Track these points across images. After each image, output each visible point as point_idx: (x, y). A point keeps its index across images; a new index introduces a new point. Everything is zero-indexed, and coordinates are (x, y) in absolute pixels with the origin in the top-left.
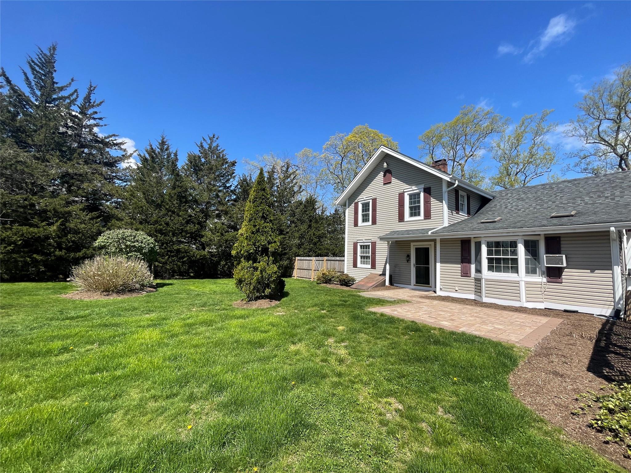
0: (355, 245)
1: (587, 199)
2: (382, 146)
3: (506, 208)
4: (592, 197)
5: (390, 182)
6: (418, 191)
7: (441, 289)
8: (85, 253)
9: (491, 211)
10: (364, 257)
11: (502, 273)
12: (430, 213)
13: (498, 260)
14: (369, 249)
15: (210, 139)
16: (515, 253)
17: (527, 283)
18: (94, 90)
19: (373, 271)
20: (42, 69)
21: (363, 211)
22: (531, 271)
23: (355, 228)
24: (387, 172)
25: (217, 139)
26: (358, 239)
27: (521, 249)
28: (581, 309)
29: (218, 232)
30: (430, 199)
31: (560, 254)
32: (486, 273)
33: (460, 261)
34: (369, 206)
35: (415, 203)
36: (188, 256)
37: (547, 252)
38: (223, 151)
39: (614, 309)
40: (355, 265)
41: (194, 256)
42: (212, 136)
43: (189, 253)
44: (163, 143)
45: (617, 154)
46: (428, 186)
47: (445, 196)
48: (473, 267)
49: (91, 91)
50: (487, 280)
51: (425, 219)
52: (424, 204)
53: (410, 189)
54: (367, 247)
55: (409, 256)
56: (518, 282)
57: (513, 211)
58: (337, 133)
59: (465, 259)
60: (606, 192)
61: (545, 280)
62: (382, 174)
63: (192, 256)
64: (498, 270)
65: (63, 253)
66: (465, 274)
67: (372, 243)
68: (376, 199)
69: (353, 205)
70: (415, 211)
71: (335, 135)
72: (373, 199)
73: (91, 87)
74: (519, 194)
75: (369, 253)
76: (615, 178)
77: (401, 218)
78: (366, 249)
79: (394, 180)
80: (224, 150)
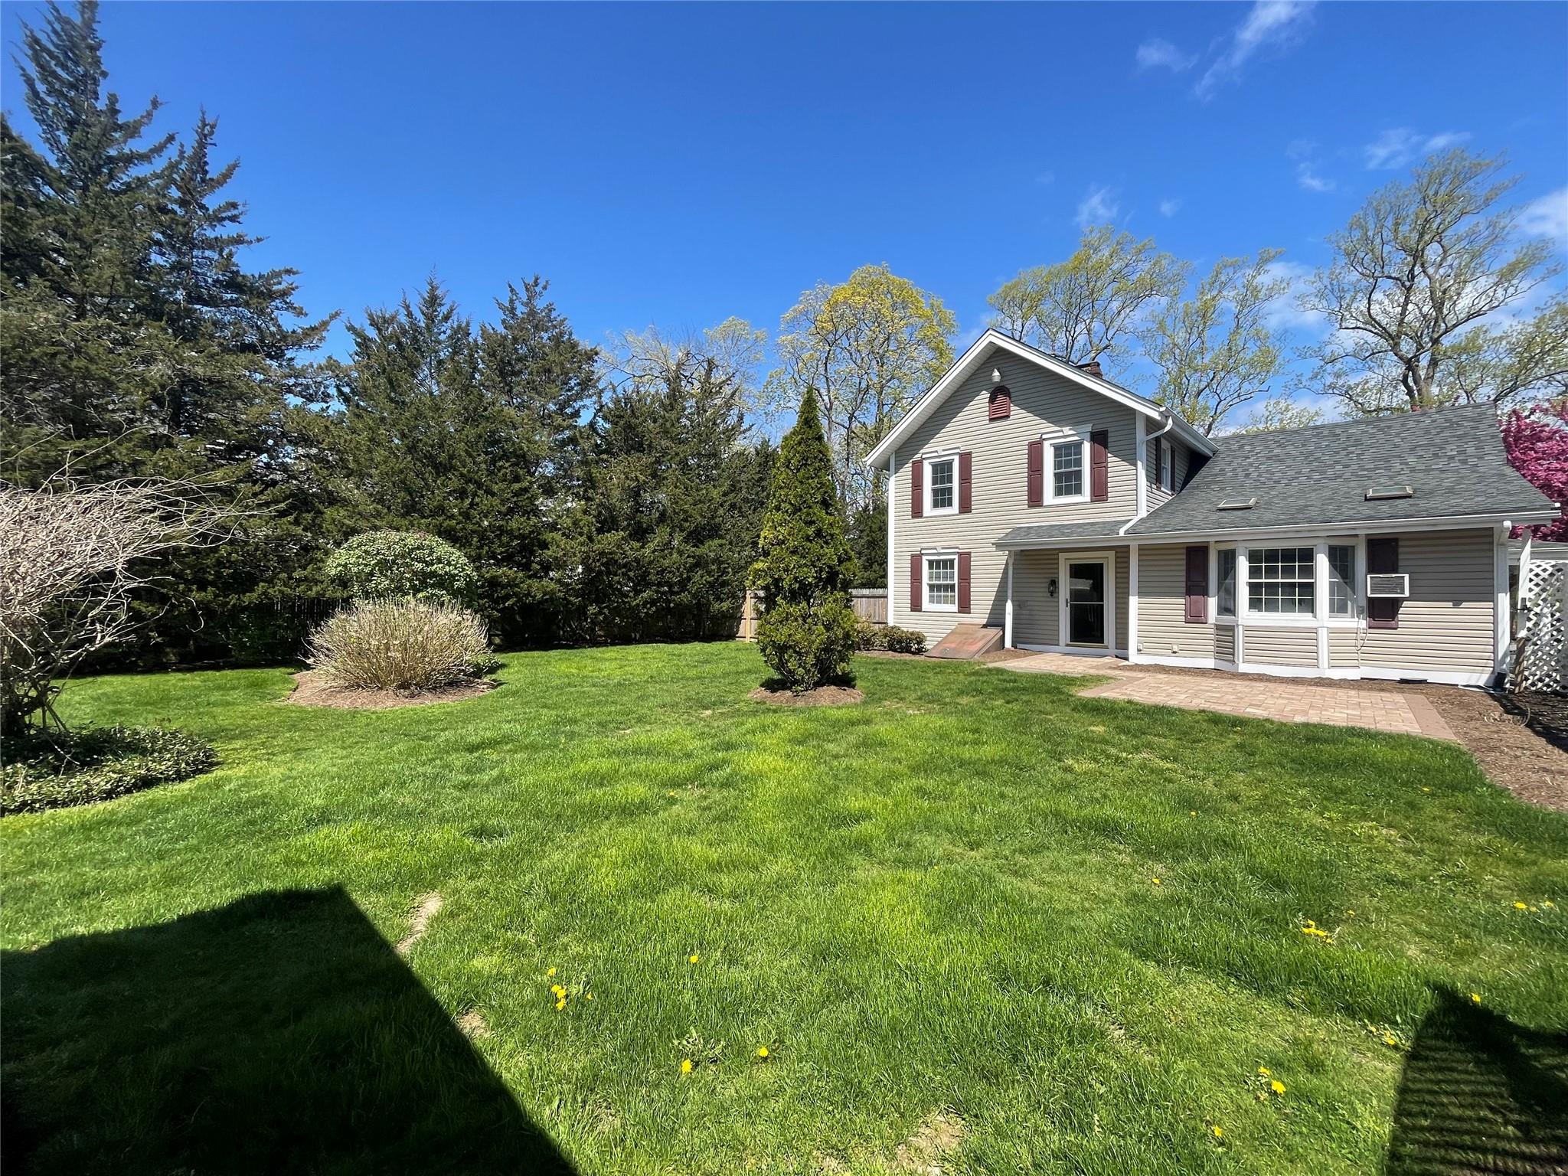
0: (916, 561)
1: (1412, 460)
2: (990, 332)
3: (1247, 476)
4: (1421, 457)
5: (1008, 417)
6: (1076, 438)
7: (1139, 650)
8: (263, 593)
9: (1216, 482)
10: (939, 588)
11: (1280, 614)
12: (1106, 488)
13: (1272, 588)
14: (952, 567)
15: (527, 289)
16: (1309, 571)
17: (1332, 631)
18: (212, 133)
19: (965, 618)
20: (64, 67)
21: (934, 482)
22: (1338, 607)
23: (916, 520)
24: (998, 392)
25: (545, 288)
26: (924, 545)
27: (1322, 563)
28: (1432, 677)
29: (581, 534)
30: (1106, 457)
31: (1397, 572)
32: (1246, 615)
33: (1184, 590)
34: (950, 470)
35: (1068, 464)
36: (515, 594)
37: (1371, 569)
38: (562, 321)
39: (1493, 672)
40: (916, 606)
41: (528, 594)
42: (531, 282)
43: (517, 586)
44: (433, 301)
45: (1401, 358)
46: (1100, 428)
47: (1142, 451)
48: (1212, 603)
49: (205, 136)
50: (1247, 628)
51: (1092, 501)
52: (1092, 469)
53: (1054, 435)
54: (948, 564)
55: (1054, 583)
56: (1315, 631)
57: (1264, 483)
58: (821, 283)
59: (1196, 587)
60: (1449, 447)
61: (1363, 624)
62: (985, 396)
63: (525, 595)
64: (1272, 606)
65: (209, 594)
66: (1195, 617)
67: (960, 554)
68: (970, 454)
69: (908, 467)
70: (1068, 483)
71: (814, 288)
72: (961, 455)
73: (205, 125)
74: (1268, 447)
75: (952, 578)
76: (1460, 419)
77: (1035, 498)
78: (945, 567)
79: (1015, 410)
80: (565, 319)
